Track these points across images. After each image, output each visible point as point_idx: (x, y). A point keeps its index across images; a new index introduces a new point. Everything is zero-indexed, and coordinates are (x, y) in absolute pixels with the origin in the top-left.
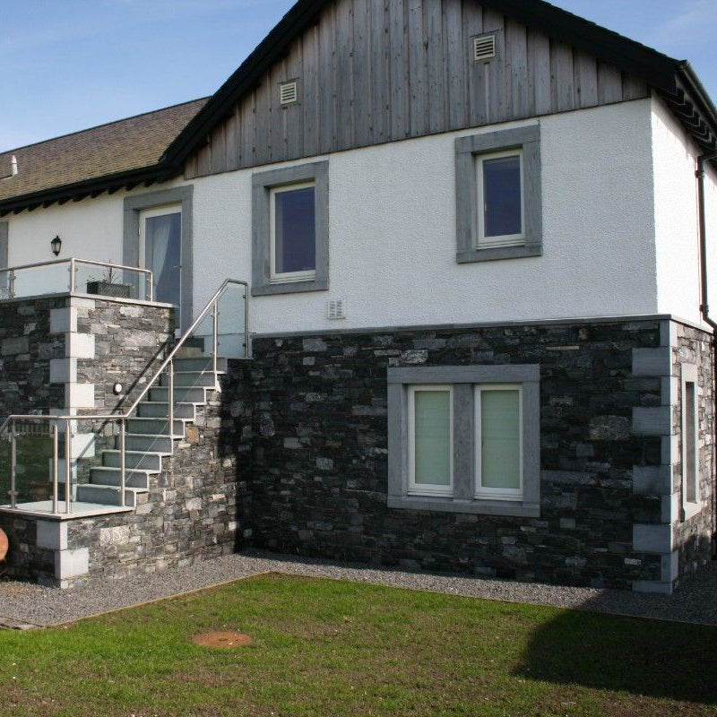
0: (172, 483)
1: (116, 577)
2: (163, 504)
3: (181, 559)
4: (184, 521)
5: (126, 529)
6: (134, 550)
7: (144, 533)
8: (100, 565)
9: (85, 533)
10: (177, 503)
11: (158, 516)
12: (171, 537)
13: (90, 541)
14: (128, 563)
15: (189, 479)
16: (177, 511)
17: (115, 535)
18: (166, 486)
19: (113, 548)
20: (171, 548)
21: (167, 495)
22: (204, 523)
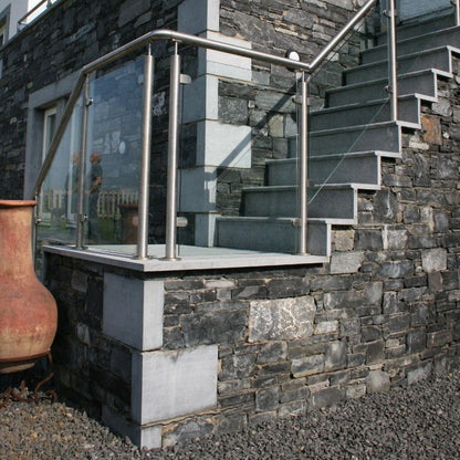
0: (399, 215)
1: (284, 412)
2: (382, 256)
3: (413, 367)
4: (418, 292)
5: (308, 304)
6: (325, 351)
7: (344, 315)
8: (246, 387)
9: (211, 311)
10: (408, 257)
11: (372, 279)
12: (397, 324)
13: (224, 331)
14: (309, 380)
15: (427, 210)
16: (408, 272)
17: (284, 317)
18: (388, 221)
19: (278, 346)
20: (394, 345)
21: (391, 238)
22: (451, 298)
